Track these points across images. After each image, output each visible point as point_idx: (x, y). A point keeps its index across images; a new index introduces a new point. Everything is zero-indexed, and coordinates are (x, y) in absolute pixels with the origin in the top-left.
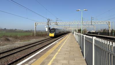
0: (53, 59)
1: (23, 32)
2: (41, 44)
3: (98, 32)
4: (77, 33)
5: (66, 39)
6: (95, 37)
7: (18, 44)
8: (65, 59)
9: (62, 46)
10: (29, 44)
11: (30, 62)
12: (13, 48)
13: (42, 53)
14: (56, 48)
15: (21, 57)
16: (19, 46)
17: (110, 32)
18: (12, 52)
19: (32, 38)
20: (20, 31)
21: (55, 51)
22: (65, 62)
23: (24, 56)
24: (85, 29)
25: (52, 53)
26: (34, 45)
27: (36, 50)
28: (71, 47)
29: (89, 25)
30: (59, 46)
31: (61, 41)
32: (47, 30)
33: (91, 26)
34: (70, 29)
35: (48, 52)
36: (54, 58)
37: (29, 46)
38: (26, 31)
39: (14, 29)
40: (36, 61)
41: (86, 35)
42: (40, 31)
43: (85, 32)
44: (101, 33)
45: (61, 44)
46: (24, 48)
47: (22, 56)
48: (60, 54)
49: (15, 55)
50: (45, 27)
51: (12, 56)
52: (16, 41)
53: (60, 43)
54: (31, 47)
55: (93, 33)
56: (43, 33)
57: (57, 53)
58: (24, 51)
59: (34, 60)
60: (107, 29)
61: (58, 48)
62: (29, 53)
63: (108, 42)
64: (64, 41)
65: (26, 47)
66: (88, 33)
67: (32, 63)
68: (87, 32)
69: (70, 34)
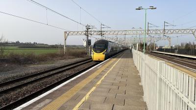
0: (83, 100)
1: (47, 48)
5: (115, 61)
8: (106, 100)
11: (37, 106)
13: (67, 87)
16: (34, 71)
20: (42, 46)
21: (92, 83)
24: (153, 44)
31: (107, 65)
38: (52, 47)
40: (49, 103)
43: (152, 48)
45: (106, 69)
48: (100, 89)
52: (31, 63)
53: (103, 69)
55: (167, 50)
57: (94, 88)
59: (47, 101)
60: (192, 44)
61: (98, 78)
64: (112, 64)
66: (158, 50)
67: (41, 108)
68: (156, 48)
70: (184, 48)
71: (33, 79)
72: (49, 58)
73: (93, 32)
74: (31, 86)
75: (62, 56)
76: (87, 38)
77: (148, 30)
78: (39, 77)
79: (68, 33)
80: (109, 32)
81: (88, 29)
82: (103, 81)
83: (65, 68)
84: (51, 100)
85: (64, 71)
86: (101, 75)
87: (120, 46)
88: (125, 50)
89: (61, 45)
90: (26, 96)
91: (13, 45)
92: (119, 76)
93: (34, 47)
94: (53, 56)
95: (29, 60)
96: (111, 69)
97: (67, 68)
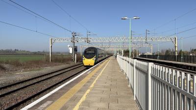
0: (82, 100)
1: (28, 54)
2: (60, 76)
3: (157, 55)
4: (122, 57)
5: (103, 67)
6: (153, 63)
7: (21, 75)
8: (101, 100)
10: (39, 75)
11: (41, 106)
12: (12, 82)
13: (63, 91)
14: (87, 81)
15: (26, 98)
16: (21, 78)
17: (176, 55)
18: (10, 90)
19: (46, 65)
20: (24, 52)
22: (102, 105)
23: (31, 95)
24: (135, 50)
25: (80, 91)
26: (49, 76)
27: (51, 85)
28: (111, 80)
29: (142, 43)
30: (91, 79)
31: (96, 70)
32: (71, 51)
33: (145, 45)
34: (110, 49)
35: (73, 88)
36: (84, 98)
37: (40, 79)
38: (35, 54)
39: (13, 49)
40: (52, 103)
41: (138, 59)
42: (59, 53)
43: (135, 55)
44: (162, 57)
45: (95, 74)
46: (31, 82)
47: (28, 96)
48: (94, 91)
49: (15, 94)
50: (69, 46)
51: (10, 96)
52: (16, 70)
53: (93, 73)
54: (44, 80)
55: (149, 56)
56: (65, 57)
57: (88, 91)
58: (31, 87)
59: (49, 102)
60: (172, 50)
61: (89, 82)
62: (39, 91)
63: (174, 71)
64: (101, 69)
65: (35, 81)
67: (45, 108)
68: (138, 54)
69: (111, 58)
70: (164, 54)
72: (35, 65)
73: (79, 39)
76: (74, 45)
78: (27, 83)
82: (95, 85)
84: (52, 101)
89: (44, 52)
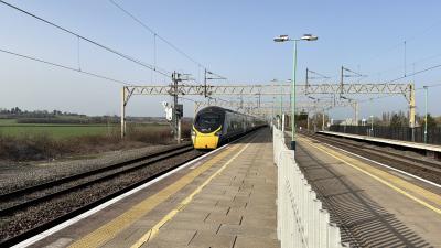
9: (207, 182)
21: (172, 202)
24: (320, 115)
30: (193, 182)
39: (50, 111)
44: (379, 130)
50: (164, 103)
55: (350, 129)
57: (174, 212)
59: (63, 241)
70: (388, 124)
71: (42, 194)
72: (86, 146)
73: (187, 89)
74: (36, 209)
75: (116, 142)
76: (176, 101)
77: (308, 86)
79: (130, 89)
80: (223, 89)
81: (176, 81)
83: (121, 169)
84: (70, 240)
85: (118, 175)
86: (196, 183)
87: (249, 119)
88: (260, 127)
90: (22, 232)
91: (5, 116)
92: (236, 185)
93: (53, 122)
94: (96, 142)
95: (38, 151)
96: (220, 170)
97: (125, 168)
